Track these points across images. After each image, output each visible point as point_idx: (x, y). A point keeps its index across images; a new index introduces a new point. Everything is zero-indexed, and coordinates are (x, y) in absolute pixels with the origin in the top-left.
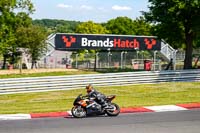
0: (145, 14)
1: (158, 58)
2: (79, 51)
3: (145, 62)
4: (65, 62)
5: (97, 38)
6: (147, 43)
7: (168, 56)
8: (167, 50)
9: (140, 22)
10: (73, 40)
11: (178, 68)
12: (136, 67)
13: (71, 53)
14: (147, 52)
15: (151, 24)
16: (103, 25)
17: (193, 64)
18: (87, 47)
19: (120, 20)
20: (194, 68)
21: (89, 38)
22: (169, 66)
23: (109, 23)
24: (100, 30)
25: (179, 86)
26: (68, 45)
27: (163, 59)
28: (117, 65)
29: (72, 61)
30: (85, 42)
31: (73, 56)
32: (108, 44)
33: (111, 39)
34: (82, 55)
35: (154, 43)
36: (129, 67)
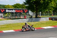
0: (24, 2)
1: (28, 15)
2: (5, 14)
3: (24, 16)
4: (1, 17)
5: (11, 10)
6: (25, 11)
7: (31, 14)
8: (30, 13)
9: (23, 5)
10: (4, 10)
11: (34, 18)
12: (22, 18)
13: (3, 14)
14: (25, 13)
15: (26, 5)
16: (12, 6)
17: (38, 16)
18: (8, 12)
19: (17, 4)
20: (38, 18)
21: (8, 9)
22: (31, 17)
23: (14, 5)
24: (11, 7)
25: (34, 23)
26: (2, 12)
27: (30, 15)
28: (16, 17)
29: (4, 16)
30: (7, 11)
31: (4, 15)
32: (14, 11)
33: (15, 10)
34: (6, 14)
35: (27, 11)
36: (20, 18)
